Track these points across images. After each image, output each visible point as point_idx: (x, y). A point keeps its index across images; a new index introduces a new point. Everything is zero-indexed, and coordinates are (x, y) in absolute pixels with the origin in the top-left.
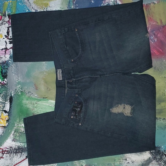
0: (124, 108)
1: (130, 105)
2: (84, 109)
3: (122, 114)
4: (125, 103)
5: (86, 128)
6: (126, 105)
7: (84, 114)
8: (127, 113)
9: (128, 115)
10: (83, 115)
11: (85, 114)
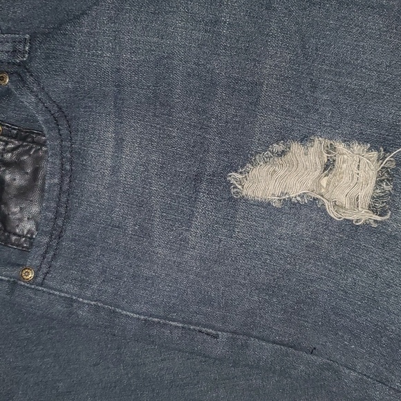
0: (329, 166)
1: (374, 147)
2: (53, 175)
3: (309, 208)
4: (333, 131)
5: (70, 302)
6: (341, 147)
7: (53, 205)
8: (343, 200)
9: (354, 217)
10: (50, 215)
11: (62, 210)
